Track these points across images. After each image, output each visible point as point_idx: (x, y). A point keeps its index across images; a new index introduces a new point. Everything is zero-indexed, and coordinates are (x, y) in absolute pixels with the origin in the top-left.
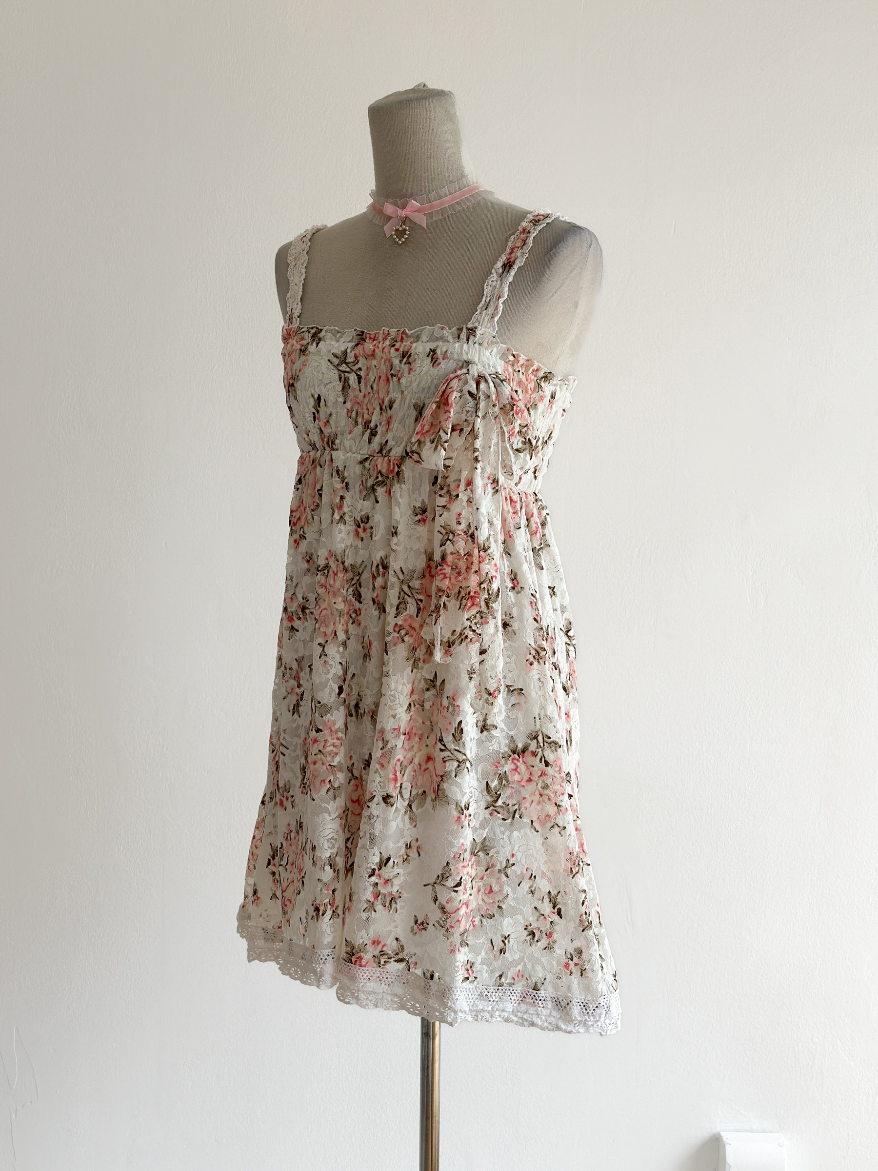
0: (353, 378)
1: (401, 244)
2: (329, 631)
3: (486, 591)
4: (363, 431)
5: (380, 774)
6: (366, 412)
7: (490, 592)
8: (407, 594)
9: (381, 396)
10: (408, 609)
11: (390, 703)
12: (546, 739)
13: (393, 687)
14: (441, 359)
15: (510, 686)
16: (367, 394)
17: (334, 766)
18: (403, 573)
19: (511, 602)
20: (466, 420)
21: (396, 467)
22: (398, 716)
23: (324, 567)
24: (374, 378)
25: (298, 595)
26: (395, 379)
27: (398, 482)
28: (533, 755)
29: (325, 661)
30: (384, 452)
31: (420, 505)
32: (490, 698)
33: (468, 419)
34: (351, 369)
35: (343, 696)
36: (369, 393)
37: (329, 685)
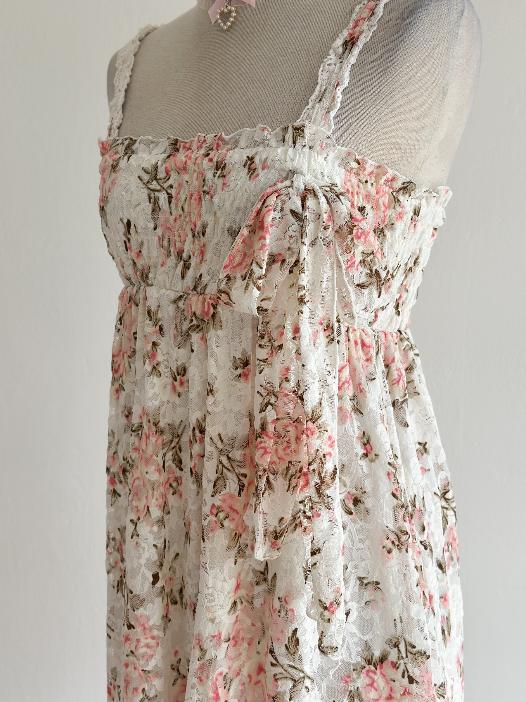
0: (163, 197)
1: (227, 30)
2: (142, 505)
3: (317, 474)
4: (176, 263)
5: (197, 691)
6: (178, 239)
7: (323, 475)
8: (226, 468)
9: (193, 220)
10: (227, 487)
11: (208, 604)
12: (409, 648)
13: (210, 584)
14: (260, 170)
15: (363, 578)
16: (178, 217)
17: (149, 672)
18: (222, 441)
19: (363, 472)
20: (289, 249)
21: (212, 308)
22: (217, 621)
23: (138, 427)
24: (185, 196)
25: (119, 454)
26: (207, 197)
27: (213, 327)
28: (393, 667)
29: (137, 543)
30: (199, 289)
31: (240, 356)
32: (326, 613)
33: (292, 246)
34: (161, 186)
35: (159, 585)
36: (180, 216)
37: (141, 571)
